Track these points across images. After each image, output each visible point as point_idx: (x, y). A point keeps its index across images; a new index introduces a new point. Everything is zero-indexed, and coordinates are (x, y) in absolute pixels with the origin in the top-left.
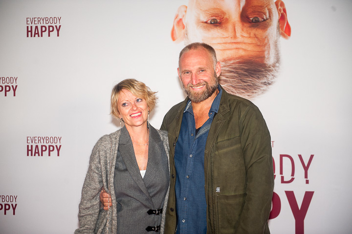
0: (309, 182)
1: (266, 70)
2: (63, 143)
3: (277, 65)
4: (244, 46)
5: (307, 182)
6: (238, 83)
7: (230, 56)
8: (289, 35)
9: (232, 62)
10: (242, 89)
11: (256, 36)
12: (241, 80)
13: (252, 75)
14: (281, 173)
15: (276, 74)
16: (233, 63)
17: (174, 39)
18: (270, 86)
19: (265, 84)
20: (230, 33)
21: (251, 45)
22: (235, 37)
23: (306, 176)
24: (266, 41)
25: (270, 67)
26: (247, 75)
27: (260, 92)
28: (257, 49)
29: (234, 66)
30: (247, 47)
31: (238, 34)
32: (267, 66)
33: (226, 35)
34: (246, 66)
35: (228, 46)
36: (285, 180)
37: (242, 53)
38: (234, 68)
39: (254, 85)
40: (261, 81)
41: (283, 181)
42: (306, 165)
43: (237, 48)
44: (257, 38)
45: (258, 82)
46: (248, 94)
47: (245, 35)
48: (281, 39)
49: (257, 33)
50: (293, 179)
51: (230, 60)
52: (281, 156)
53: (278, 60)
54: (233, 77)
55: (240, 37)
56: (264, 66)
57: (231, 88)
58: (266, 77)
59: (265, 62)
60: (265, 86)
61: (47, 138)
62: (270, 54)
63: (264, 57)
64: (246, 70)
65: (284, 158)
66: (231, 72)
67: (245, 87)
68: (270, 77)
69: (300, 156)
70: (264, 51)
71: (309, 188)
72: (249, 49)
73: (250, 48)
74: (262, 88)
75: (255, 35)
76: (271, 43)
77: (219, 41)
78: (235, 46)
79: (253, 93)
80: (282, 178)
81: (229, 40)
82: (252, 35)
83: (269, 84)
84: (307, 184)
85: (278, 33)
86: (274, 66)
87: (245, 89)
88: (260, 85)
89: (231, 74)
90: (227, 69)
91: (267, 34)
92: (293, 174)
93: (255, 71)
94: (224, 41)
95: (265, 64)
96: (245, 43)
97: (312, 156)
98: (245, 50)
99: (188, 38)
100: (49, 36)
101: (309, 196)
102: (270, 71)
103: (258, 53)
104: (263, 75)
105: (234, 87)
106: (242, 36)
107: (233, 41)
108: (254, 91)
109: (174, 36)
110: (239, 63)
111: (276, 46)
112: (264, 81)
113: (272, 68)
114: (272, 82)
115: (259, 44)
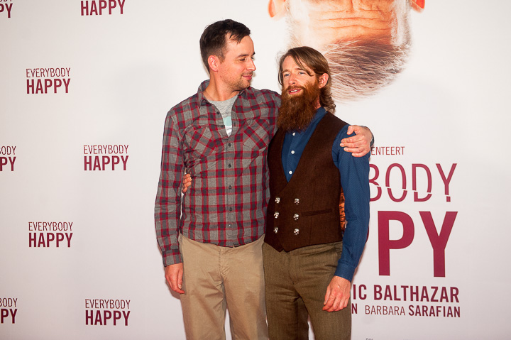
0: (451, 199)
1: (393, 53)
2: (130, 153)
3: (407, 46)
4: (363, 23)
5: (448, 199)
6: (356, 71)
7: (346, 35)
8: (423, 7)
9: (348, 43)
10: (362, 79)
11: (379, 9)
12: (360, 67)
13: (375, 61)
14: (414, 188)
15: (405, 59)
16: (349, 45)
17: (272, 15)
18: (398, 75)
19: (392, 71)
20: (345, 6)
21: (373, 21)
22: (352, 10)
23: (447, 192)
24: (392, 15)
25: (397, 50)
26: (367, 61)
27: (385, 83)
28: (381, 26)
29: (351, 48)
30: (368, 23)
31: (356, 7)
32: (394, 48)
33: (339, 8)
34: (366, 49)
35: (342, 23)
36: (419, 198)
37: (361, 31)
38: (351, 52)
39: (378, 73)
40: (386, 68)
41: (416, 199)
42: (447, 177)
43: (354, 25)
44: (380, 11)
45: (382, 69)
46: (370, 85)
47: (365, 8)
48: (413, 12)
49: (380, 5)
50: (429, 196)
51: (345, 41)
52: (414, 166)
53: (408, 40)
54: (349, 64)
55: (359, 11)
56: (389, 48)
57: (348, 78)
58: (393, 62)
59: (392, 43)
60: (392, 75)
61: (110, 147)
62: (398, 32)
63: (390, 36)
64: (367, 54)
65: (418, 169)
66: (347, 56)
67: (366, 76)
68: (398, 63)
69: (439, 166)
70: (389, 29)
71: (451, 207)
72: (370, 27)
73: (371, 25)
74: (387, 78)
75: (377, 7)
76: (399, 17)
77: (331, 16)
78: (352, 22)
79: (376, 83)
80: (416, 194)
81: (344, 15)
82: (374, 7)
83: (397, 72)
84: (448, 203)
85: (408, 4)
86: (403, 48)
87: (366, 79)
88: (385, 73)
89: (347, 59)
90: (342, 53)
91: (393, 6)
92: (429, 190)
93: (378, 55)
94: (337, 16)
95: (391, 46)
96: (364, 19)
97: (454, 166)
98: (365, 28)
99: (290, 14)
100: (110, 13)
101: (450, 218)
102: (398, 54)
103: (381, 31)
104: (389, 59)
105: (351, 77)
106: (361, 9)
107: (349, 16)
108: (378, 81)
109: (273, 11)
110: (358, 44)
111: (405, 21)
112: (390, 68)
113: (400, 51)
114: (401, 69)
115: (383, 19)
